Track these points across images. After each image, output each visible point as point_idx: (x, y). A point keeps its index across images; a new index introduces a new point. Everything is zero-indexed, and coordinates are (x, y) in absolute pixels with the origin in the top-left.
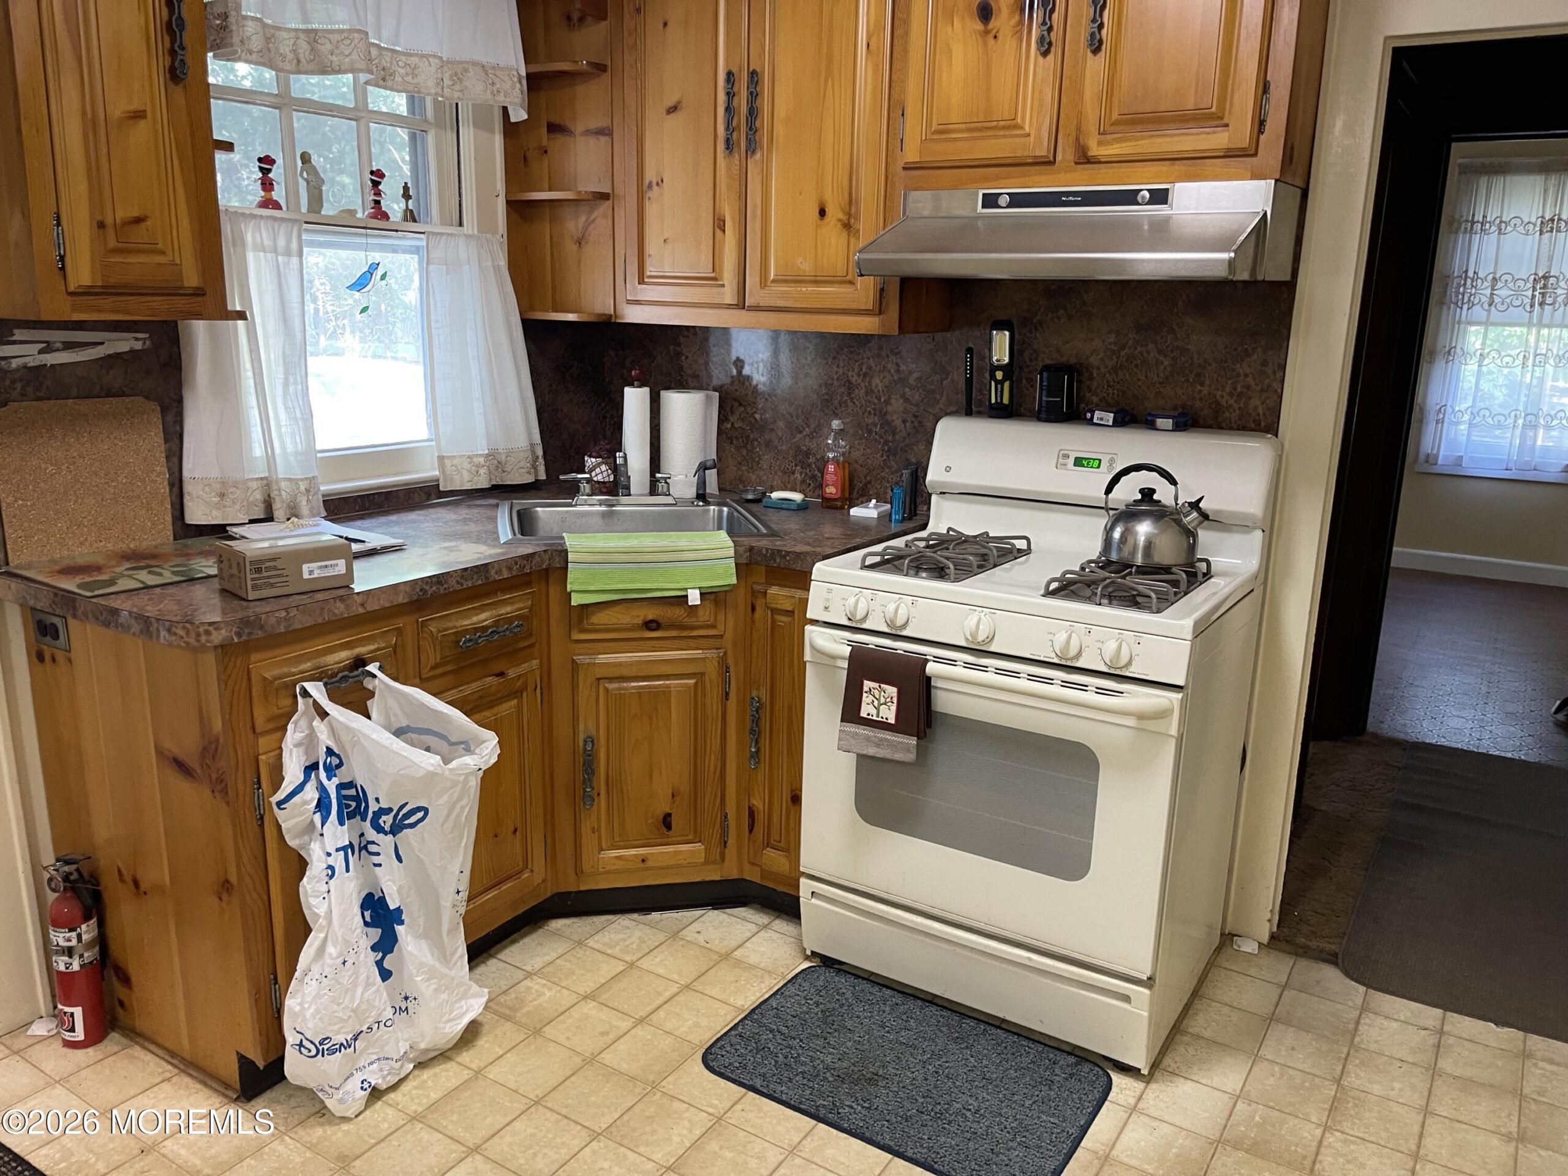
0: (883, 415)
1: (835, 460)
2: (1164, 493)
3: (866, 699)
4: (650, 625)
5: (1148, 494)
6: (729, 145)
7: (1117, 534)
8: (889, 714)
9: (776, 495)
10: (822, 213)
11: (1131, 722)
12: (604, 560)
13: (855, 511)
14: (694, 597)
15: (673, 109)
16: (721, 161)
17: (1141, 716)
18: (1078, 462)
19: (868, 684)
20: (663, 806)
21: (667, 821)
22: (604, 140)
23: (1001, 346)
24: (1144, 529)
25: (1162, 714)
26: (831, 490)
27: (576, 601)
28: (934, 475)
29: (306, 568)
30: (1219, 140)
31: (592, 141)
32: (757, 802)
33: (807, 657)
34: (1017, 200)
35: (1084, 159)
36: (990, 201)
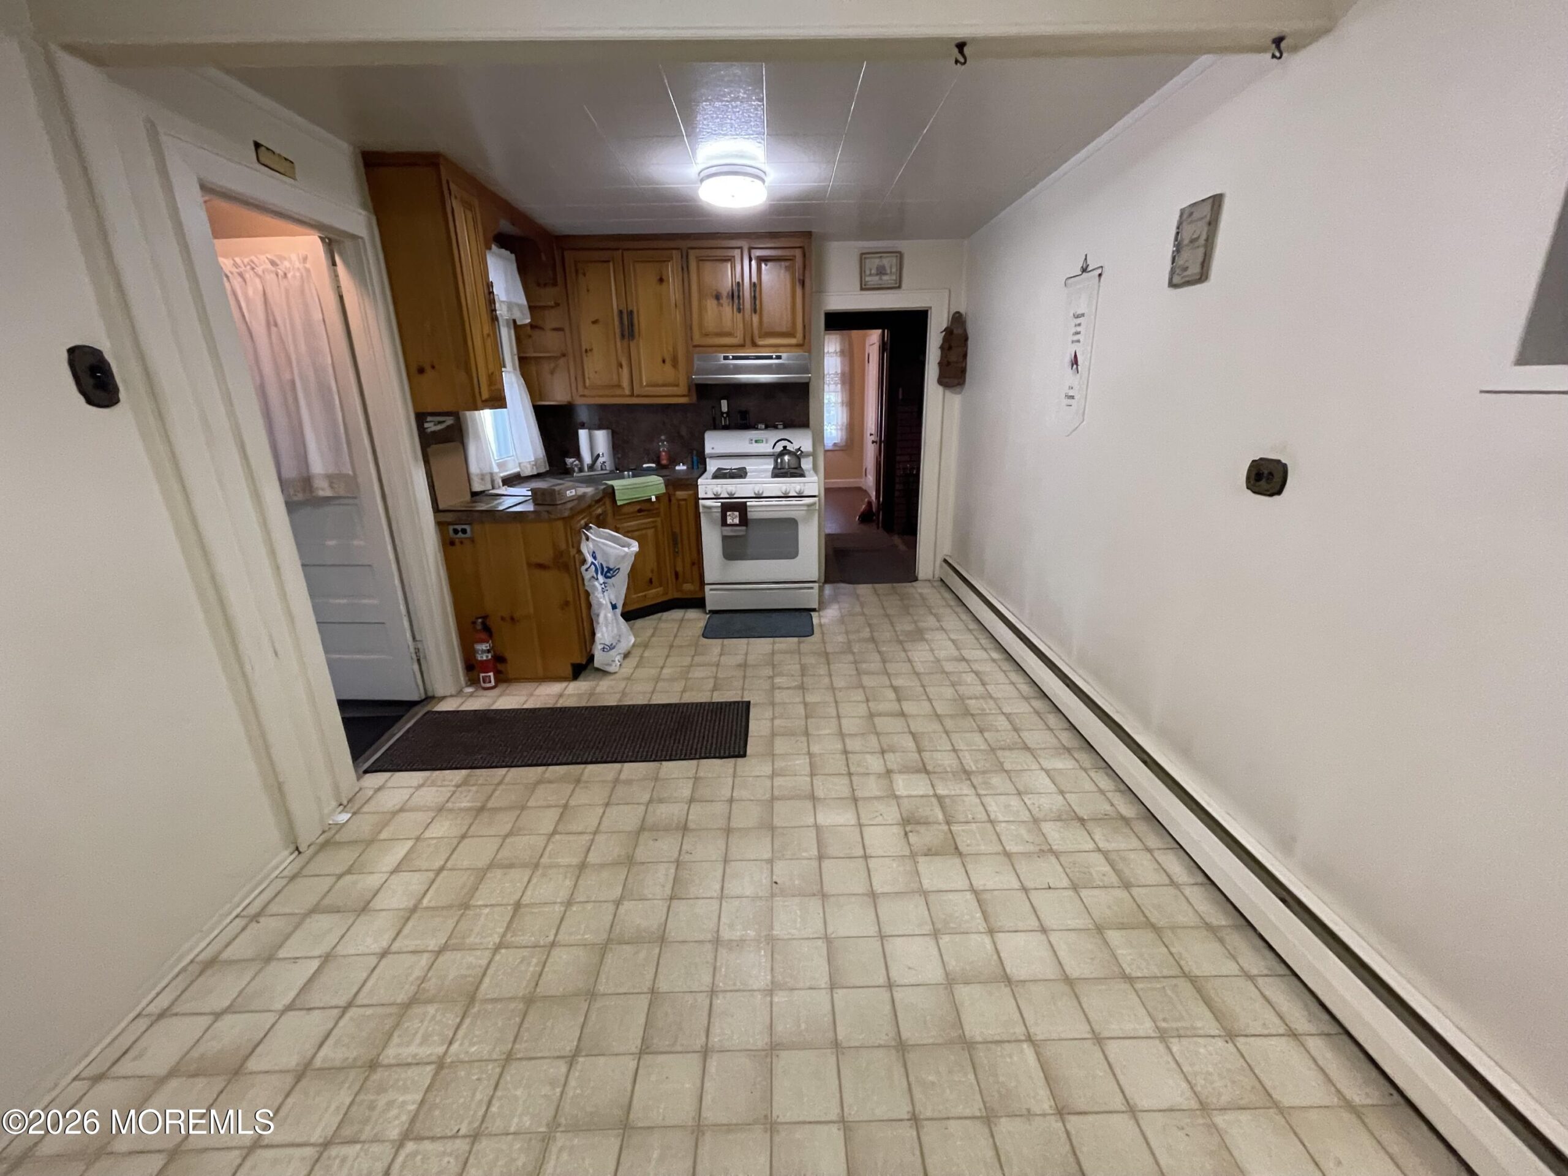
0: (678, 433)
1: (664, 451)
2: (790, 447)
3: (728, 518)
4: (640, 511)
5: (785, 447)
6: (623, 336)
7: (779, 461)
8: (737, 521)
9: (645, 466)
10: (664, 361)
11: (805, 508)
12: (626, 488)
13: (677, 468)
14: (654, 499)
15: (594, 322)
16: (619, 344)
17: (809, 505)
18: (756, 442)
19: (728, 513)
20: (650, 575)
21: (651, 581)
22: (561, 333)
23: (724, 406)
24: (786, 458)
25: (814, 504)
26: (664, 462)
27: (619, 503)
28: (708, 450)
29: (568, 492)
30: (793, 341)
31: (555, 334)
32: (679, 569)
33: (701, 510)
34: (735, 358)
35: (754, 345)
36: (726, 358)
